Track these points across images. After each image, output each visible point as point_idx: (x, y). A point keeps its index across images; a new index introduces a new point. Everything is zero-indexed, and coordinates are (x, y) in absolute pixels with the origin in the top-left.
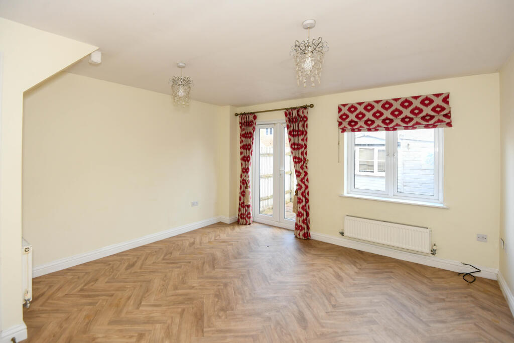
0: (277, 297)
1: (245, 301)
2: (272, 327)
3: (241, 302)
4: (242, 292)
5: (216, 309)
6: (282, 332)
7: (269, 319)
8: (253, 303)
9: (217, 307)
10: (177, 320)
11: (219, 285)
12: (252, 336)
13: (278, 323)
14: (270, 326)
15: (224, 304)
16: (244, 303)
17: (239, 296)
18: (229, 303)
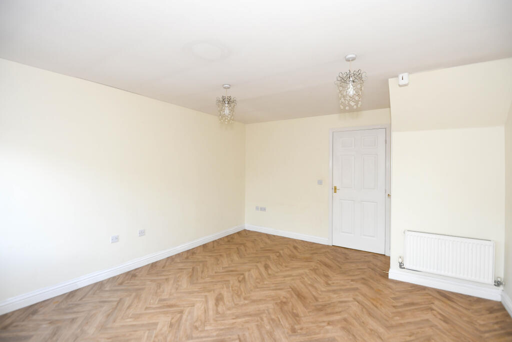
0: (234, 319)
1: (266, 312)
2: (244, 294)
3: (271, 310)
4: (271, 322)
5: (290, 303)
6: (238, 291)
7: (245, 299)
8: (259, 310)
9: (290, 304)
10: (314, 293)
11: (301, 329)
12: (258, 288)
13: (239, 296)
14: (245, 294)
15: (285, 308)
16: (268, 310)
17: (273, 317)
18: (281, 308)
